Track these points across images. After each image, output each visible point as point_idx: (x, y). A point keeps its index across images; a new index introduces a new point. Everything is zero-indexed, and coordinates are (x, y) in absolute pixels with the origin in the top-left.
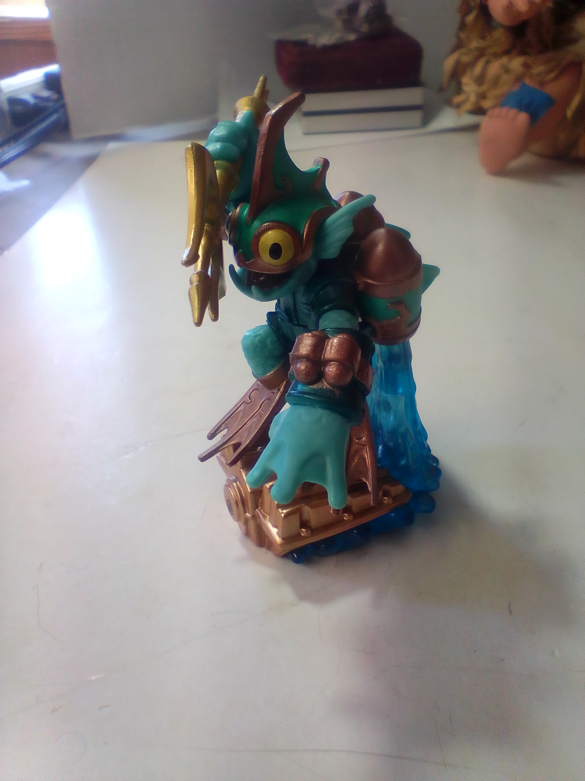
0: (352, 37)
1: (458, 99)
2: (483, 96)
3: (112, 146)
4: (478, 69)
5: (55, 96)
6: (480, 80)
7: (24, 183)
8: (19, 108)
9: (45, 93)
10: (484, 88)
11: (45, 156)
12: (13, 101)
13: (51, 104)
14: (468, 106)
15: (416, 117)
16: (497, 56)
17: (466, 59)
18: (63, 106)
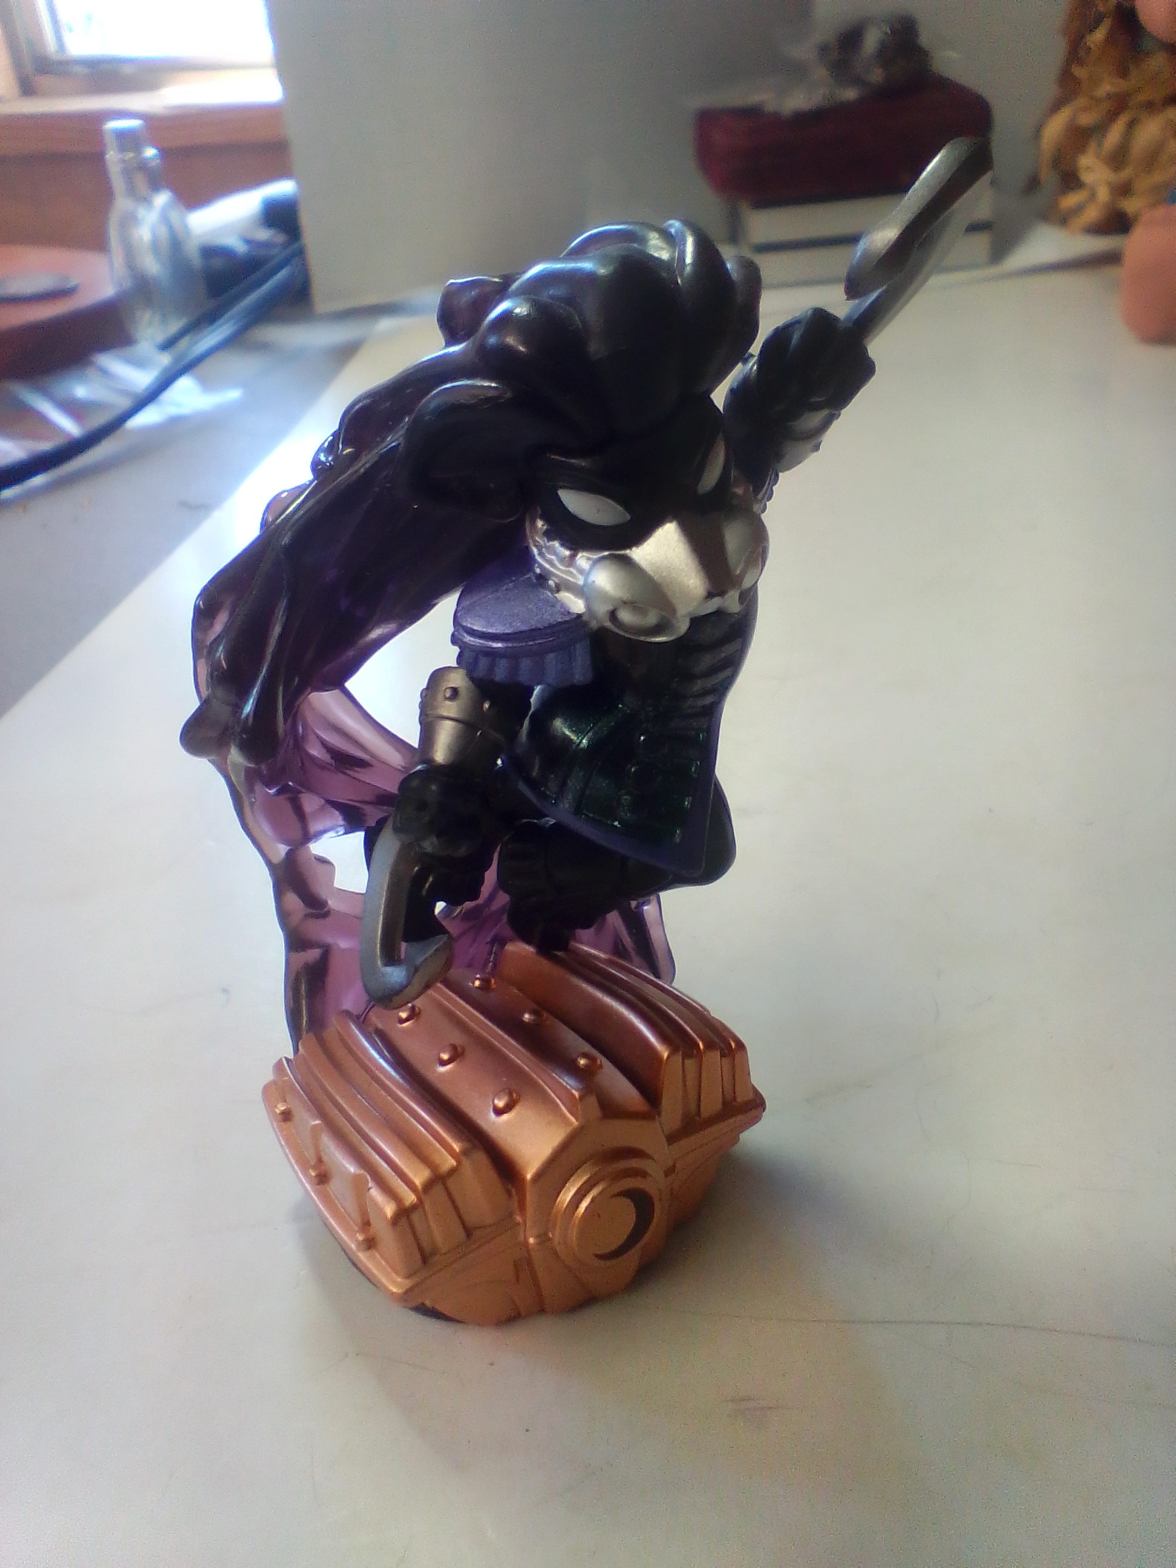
0: (850, 94)
1: (1070, 200)
2: (1124, 190)
3: (385, 324)
4: (1114, 135)
5: (280, 238)
6: (1118, 159)
7: (234, 394)
8: (217, 263)
9: (264, 235)
10: (1126, 173)
11: (264, 347)
12: (210, 252)
13: (275, 251)
14: (1092, 214)
15: (979, 244)
16: (1150, 107)
17: (1086, 119)
18: (301, 252)
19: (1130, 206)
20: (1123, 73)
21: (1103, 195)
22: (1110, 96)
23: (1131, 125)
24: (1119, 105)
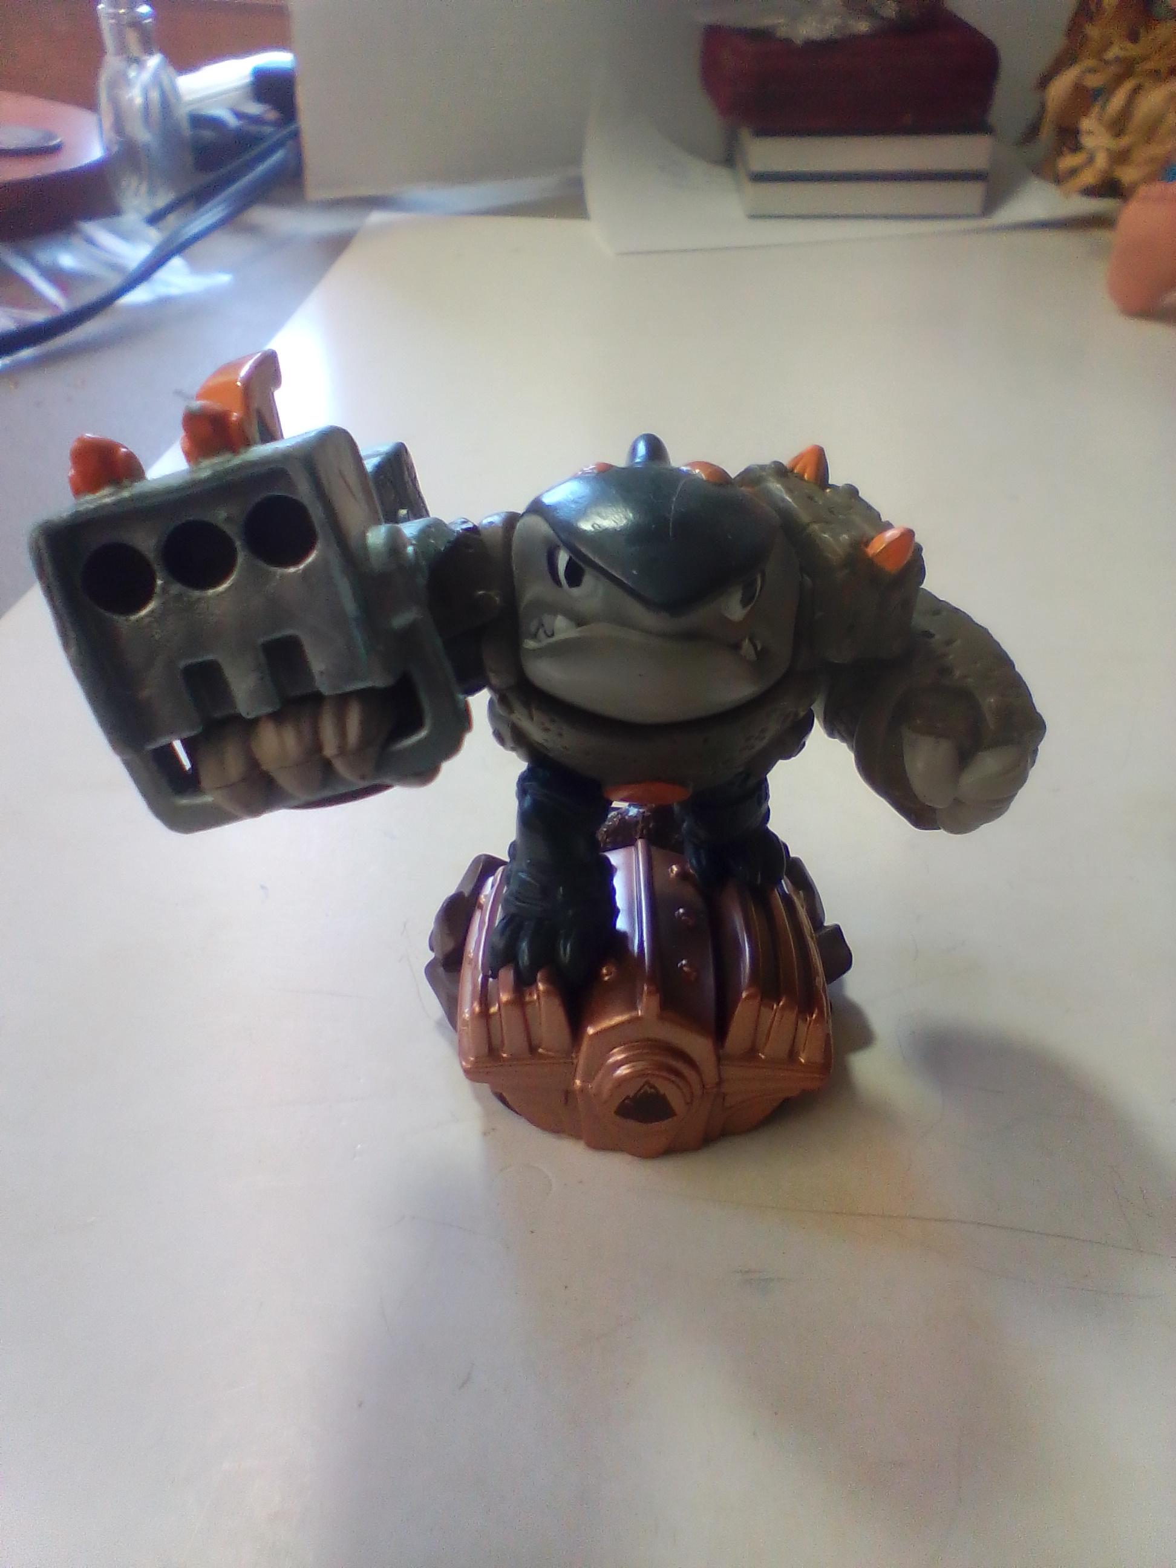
0: (863, 26)
2: (1121, 157)
3: (377, 217)
4: (1118, 100)
5: (272, 115)
6: (1118, 126)
7: (223, 279)
8: (207, 134)
9: (255, 109)
10: (1125, 141)
11: (254, 230)
12: (199, 121)
13: (268, 130)
14: (1088, 177)
15: (972, 194)
16: (1158, 77)
17: (1093, 81)
18: (296, 135)
19: (1128, 175)
20: (1134, 37)
21: (1101, 161)
22: (1117, 59)
23: (1137, 90)
24: (1127, 69)
